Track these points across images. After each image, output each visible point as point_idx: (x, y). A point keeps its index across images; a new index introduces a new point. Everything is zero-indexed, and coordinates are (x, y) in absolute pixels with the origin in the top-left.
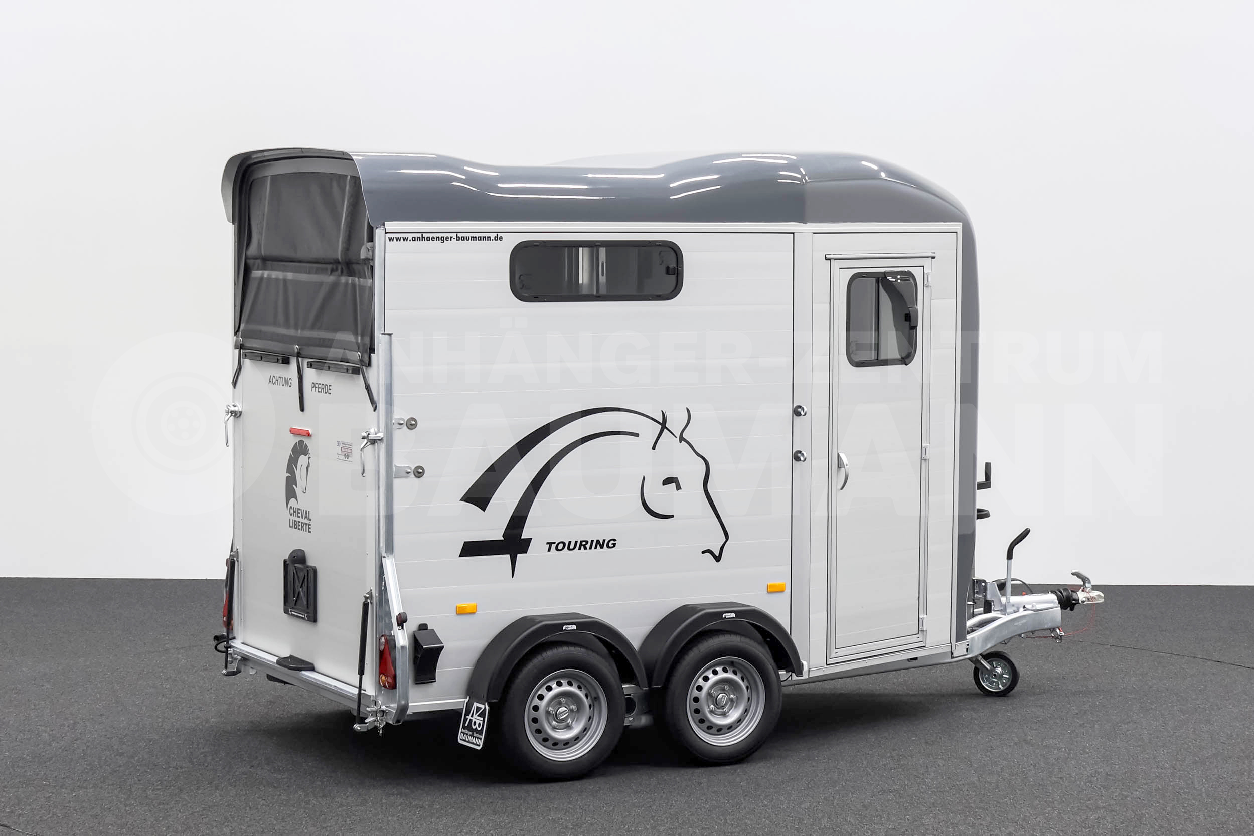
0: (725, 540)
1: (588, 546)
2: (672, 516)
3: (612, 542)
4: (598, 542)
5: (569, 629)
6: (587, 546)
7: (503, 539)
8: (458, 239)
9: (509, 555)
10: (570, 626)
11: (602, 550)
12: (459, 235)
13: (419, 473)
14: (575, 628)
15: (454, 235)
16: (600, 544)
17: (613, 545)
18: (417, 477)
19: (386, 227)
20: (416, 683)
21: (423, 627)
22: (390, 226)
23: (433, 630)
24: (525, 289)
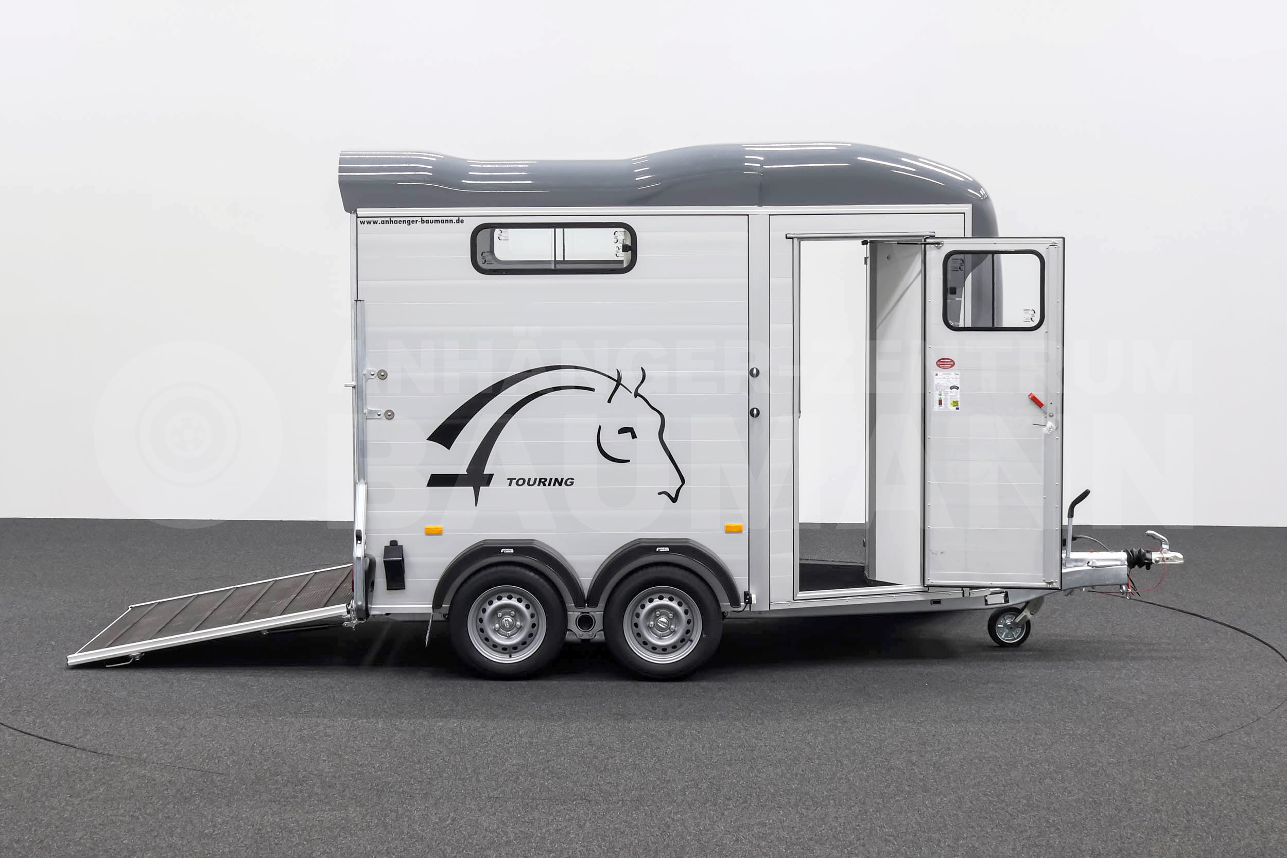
0: (681, 485)
2: (628, 461)
3: (570, 480)
4: (557, 480)
5: (507, 552)
6: (546, 483)
7: (467, 473)
8: (423, 222)
9: (472, 487)
10: (508, 550)
11: (559, 487)
13: (390, 415)
14: (513, 552)
15: (419, 219)
16: (558, 482)
17: (570, 484)
18: (388, 419)
19: (358, 213)
20: (388, 589)
21: (394, 543)
22: (361, 212)
23: (402, 546)
24: (487, 264)
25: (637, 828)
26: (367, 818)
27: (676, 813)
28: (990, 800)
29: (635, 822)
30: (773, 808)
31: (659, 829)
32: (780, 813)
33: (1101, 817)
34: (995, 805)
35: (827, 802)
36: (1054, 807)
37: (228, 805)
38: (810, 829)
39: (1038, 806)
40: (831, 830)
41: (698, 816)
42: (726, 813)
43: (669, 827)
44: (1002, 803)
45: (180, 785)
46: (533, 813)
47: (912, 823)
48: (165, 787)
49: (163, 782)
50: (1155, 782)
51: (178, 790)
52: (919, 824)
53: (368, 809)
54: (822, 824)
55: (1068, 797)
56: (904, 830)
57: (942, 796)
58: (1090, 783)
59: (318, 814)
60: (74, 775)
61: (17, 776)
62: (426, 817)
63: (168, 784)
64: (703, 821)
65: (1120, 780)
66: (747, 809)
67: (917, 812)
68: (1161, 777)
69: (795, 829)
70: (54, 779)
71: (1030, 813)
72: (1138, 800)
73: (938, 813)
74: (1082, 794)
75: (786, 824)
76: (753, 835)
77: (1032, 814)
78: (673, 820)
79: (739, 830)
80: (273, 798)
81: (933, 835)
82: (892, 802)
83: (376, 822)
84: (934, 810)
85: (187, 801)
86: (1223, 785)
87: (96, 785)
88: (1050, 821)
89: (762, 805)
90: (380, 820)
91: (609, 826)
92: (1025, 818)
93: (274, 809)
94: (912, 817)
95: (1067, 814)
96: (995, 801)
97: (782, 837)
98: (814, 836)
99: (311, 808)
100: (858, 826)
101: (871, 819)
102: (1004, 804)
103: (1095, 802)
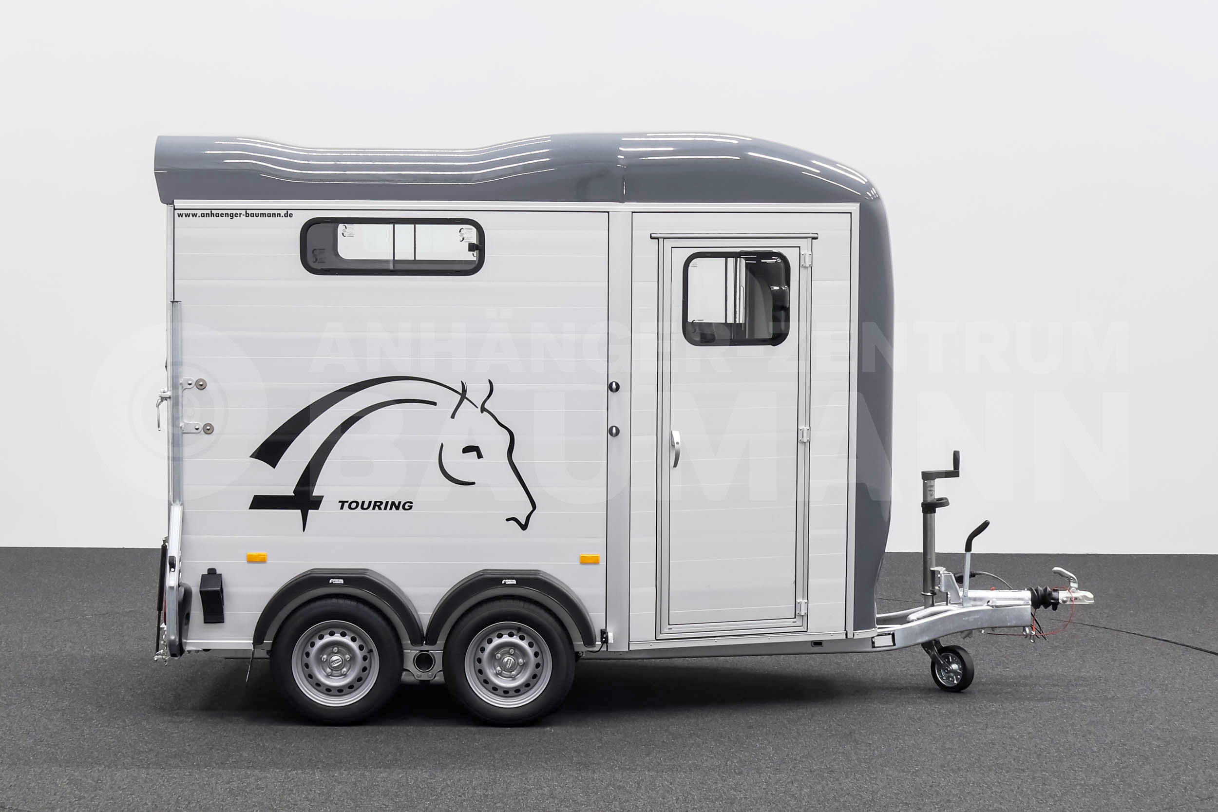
0: (532, 509)
1: (383, 507)
2: (473, 483)
3: (409, 504)
4: (393, 503)
5: (336, 582)
6: (381, 506)
7: (294, 495)
8: (247, 215)
9: (300, 511)
10: (337, 580)
11: (397, 511)
12: (248, 212)
13: (209, 430)
14: (342, 582)
15: (243, 212)
16: (395, 506)
17: (409, 508)
18: (206, 433)
19: (175, 204)
20: (205, 622)
21: (212, 572)
22: (178, 203)
23: (221, 574)
24: (319, 262)
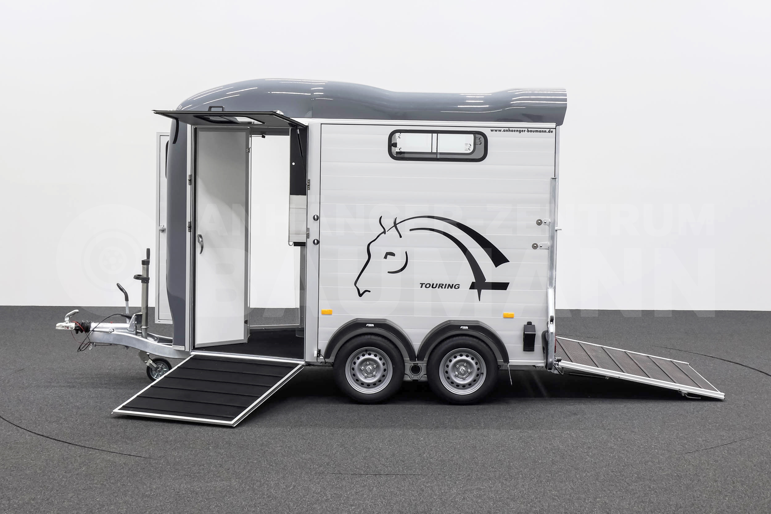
25: (404, 491)
26: (242, 486)
27: (427, 483)
28: (615, 475)
29: (403, 488)
30: (485, 479)
31: (417, 492)
32: (490, 482)
33: (682, 485)
34: (618, 478)
35: (518, 476)
36: (654, 479)
37: (159, 478)
38: (507, 492)
39: (644, 478)
40: (520, 492)
41: (441, 484)
42: (457, 482)
43: (423, 491)
44: (622, 476)
45: (131, 466)
46: (342, 483)
47: (569, 488)
48: (122, 467)
49: (120, 464)
50: (714, 464)
51: (130, 469)
52: (572, 488)
53: (243, 480)
54: (515, 489)
55: (662, 473)
56: (564, 493)
57: (586, 472)
58: (675, 464)
59: (213, 483)
60: (67, 460)
61: (33, 461)
62: (278, 485)
63: (124, 465)
64: (444, 487)
65: (693, 463)
66: (470, 480)
67: (571, 482)
68: (718, 461)
69: (499, 492)
70: (55, 462)
71: (639, 482)
72: (704, 475)
73: (584, 483)
74: (670, 471)
75: (493, 489)
76: (473, 496)
77: (641, 483)
78: (426, 487)
79: (465, 492)
80: (186, 473)
81: (581, 496)
82: (557, 476)
83: (248, 488)
84: (582, 480)
85: (135, 475)
86: (755, 466)
87: (81, 466)
88: (651, 487)
89: (479, 478)
90: (251, 486)
91: (387, 490)
92: (637, 486)
93: (187, 480)
94: (568, 485)
95: (661, 483)
96: (618, 475)
97: (491, 497)
98: (510, 496)
99: (209, 479)
100: (537, 490)
101: (544, 486)
102: (624, 477)
103: (678, 476)
